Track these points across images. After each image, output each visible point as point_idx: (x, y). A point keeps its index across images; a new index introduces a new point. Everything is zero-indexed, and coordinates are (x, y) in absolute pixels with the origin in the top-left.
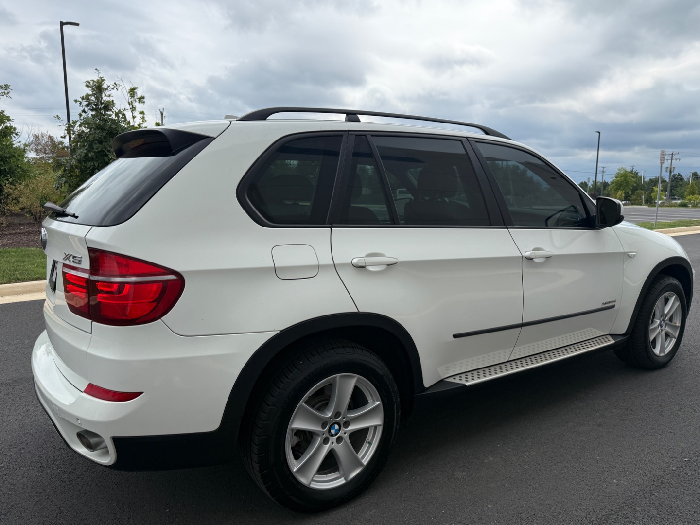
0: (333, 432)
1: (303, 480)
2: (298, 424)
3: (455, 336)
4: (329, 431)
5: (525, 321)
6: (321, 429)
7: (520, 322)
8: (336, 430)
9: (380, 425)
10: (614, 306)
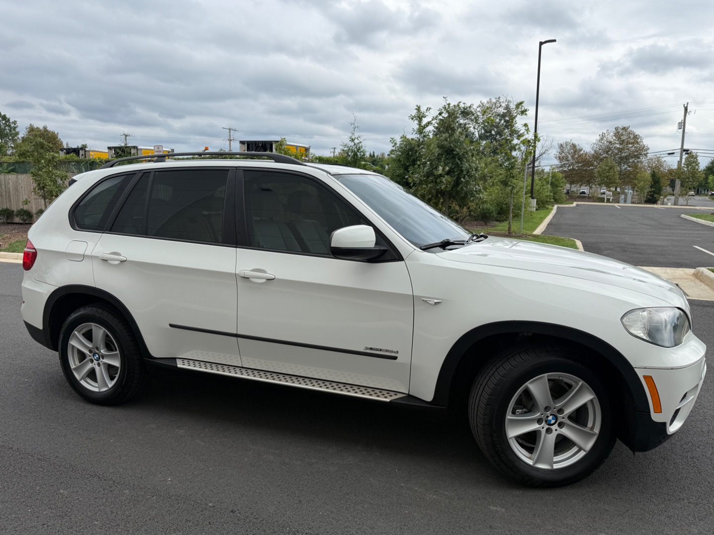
0: (95, 358)
1: (77, 376)
2: (74, 343)
3: (171, 325)
5: (239, 333)
6: (88, 353)
7: (235, 332)
8: (97, 358)
10: (395, 358)
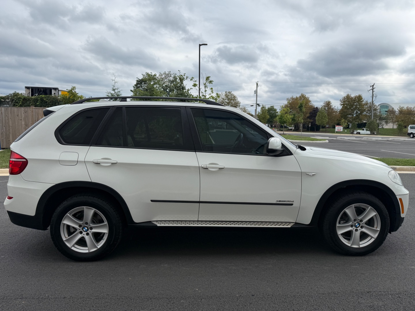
0: (84, 230)
1: (69, 245)
2: (66, 222)
3: (152, 201)
4: (83, 229)
5: (201, 200)
6: (78, 227)
7: (198, 200)
8: (86, 230)
9: (107, 233)
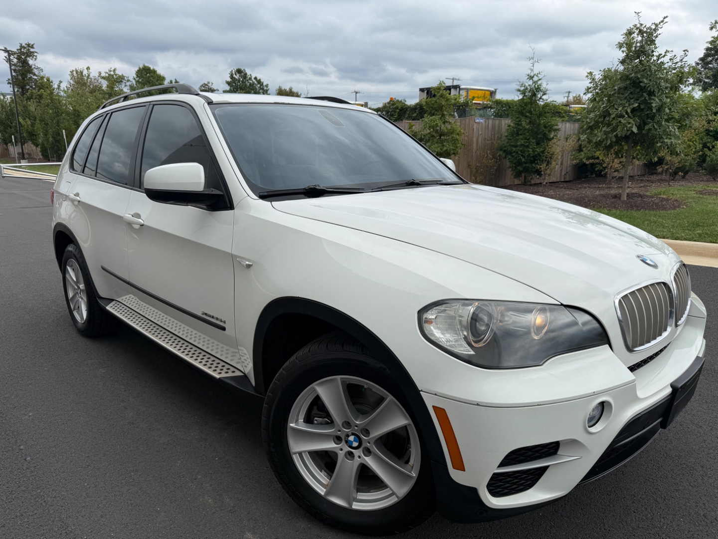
10: (224, 329)
